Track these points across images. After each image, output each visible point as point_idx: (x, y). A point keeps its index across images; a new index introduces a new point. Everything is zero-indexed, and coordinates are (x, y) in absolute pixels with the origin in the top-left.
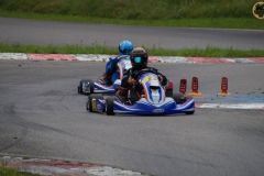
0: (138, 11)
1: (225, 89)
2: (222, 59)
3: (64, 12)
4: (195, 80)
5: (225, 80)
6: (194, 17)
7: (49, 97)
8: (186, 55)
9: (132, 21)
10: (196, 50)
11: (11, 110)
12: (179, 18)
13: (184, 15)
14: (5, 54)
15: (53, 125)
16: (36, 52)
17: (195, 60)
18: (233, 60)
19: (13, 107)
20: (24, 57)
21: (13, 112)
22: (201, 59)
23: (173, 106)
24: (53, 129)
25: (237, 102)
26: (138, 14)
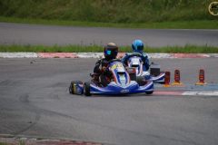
0: (127, 16)
1: (202, 80)
2: (199, 54)
3: (66, 18)
4: (177, 72)
5: (202, 72)
6: (174, 20)
7: (56, 88)
8: (168, 52)
9: (122, 24)
10: (177, 48)
11: (26, 100)
12: (161, 21)
13: (166, 19)
14: (19, 53)
15: (60, 111)
16: (45, 51)
17: (177, 56)
18: (208, 56)
19: (27, 96)
20: (35, 55)
21: (27, 101)
22: (182, 55)
23: (137, 87)
24: (61, 114)
25: (213, 90)
26: (127, 19)
